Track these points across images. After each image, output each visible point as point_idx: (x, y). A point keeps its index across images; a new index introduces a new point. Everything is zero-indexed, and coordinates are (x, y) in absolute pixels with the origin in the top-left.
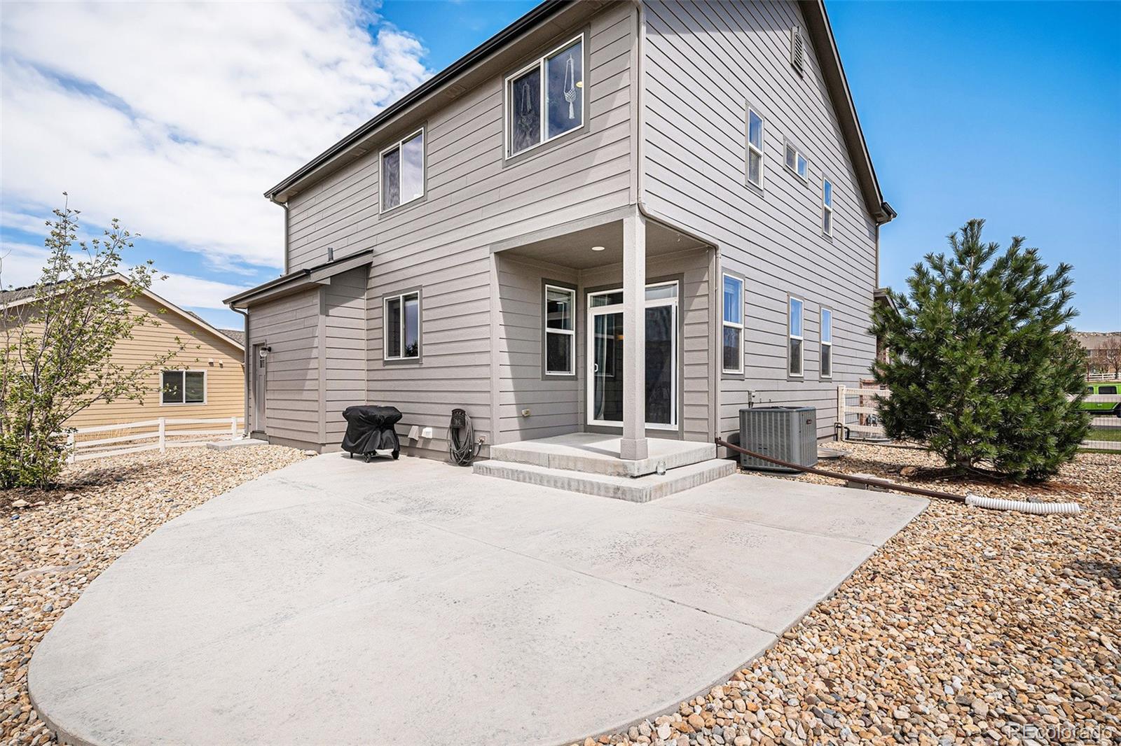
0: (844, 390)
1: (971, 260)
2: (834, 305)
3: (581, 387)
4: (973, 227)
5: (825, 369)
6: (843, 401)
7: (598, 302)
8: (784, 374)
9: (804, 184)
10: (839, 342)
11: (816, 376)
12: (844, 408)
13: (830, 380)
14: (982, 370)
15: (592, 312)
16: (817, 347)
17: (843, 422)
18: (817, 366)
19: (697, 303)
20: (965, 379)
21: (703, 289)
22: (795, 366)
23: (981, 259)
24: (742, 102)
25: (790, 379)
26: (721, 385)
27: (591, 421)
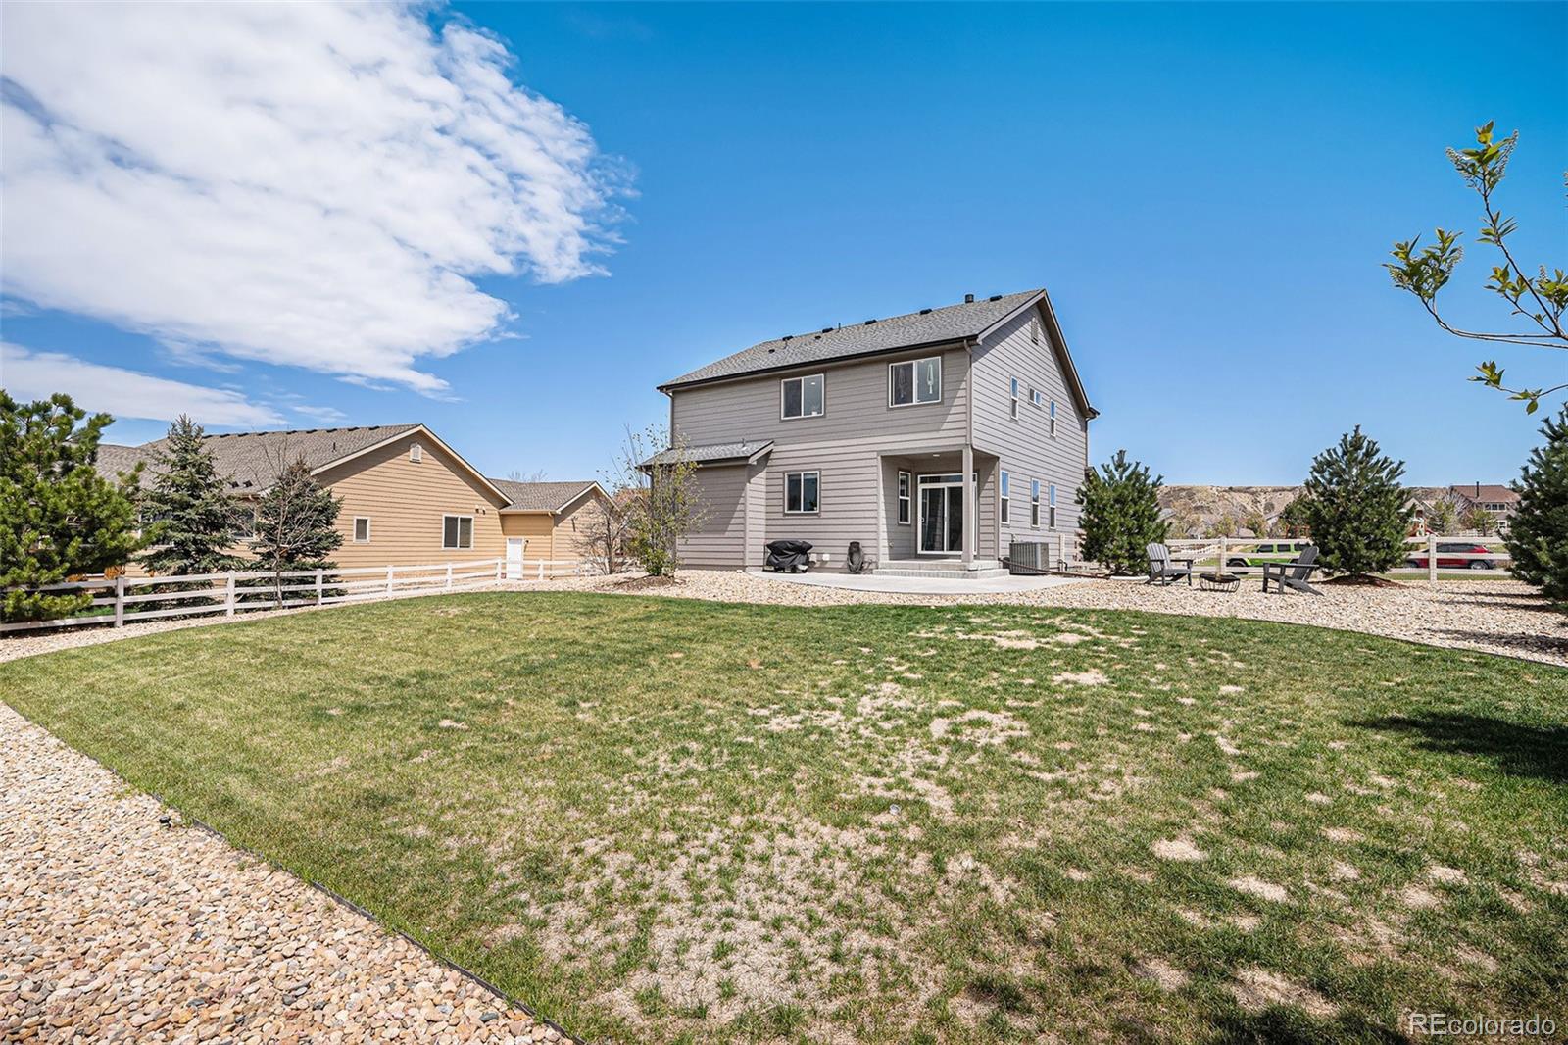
0: (1064, 537)
1: (1120, 469)
2: (1058, 481)
3: (913, 531)
4: (1121, 453)
5: (1052, 525)
6: (1063, 544)
7: (924, 481)
8: (1029, 526)
9: (1039, 408)
10: (1061, 505)
11: (1047, 527)
12: (1064, 550)
13: (1055, 531)
14: (1122, 525)
15: (921, 487)
16: (1047, 509)
17: (1063, 559)
18: (1047, 521)
19: (987, 486)
20: (1114, 528)
21: (991, 479)
22: (1035, 522)
23: (1125, 470)
24: (1008, 375)
25: (1033, 529)
26: (1001, 530)
27: (920, 551)
